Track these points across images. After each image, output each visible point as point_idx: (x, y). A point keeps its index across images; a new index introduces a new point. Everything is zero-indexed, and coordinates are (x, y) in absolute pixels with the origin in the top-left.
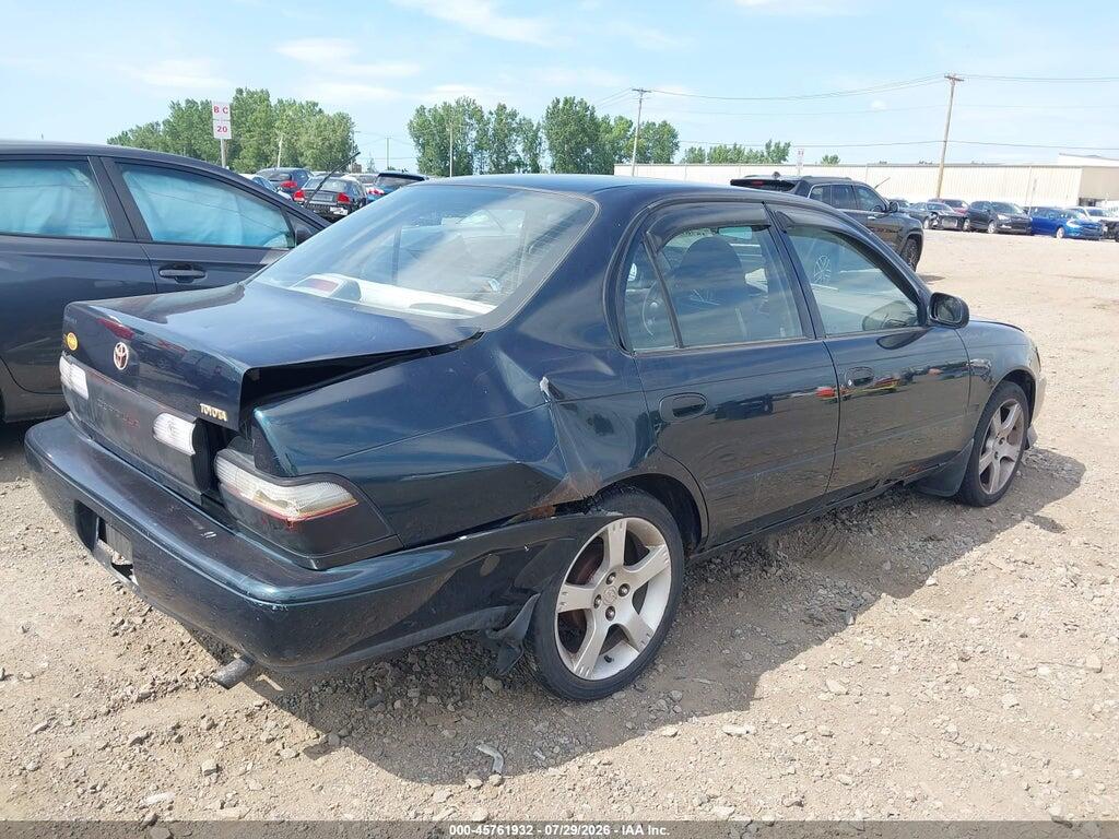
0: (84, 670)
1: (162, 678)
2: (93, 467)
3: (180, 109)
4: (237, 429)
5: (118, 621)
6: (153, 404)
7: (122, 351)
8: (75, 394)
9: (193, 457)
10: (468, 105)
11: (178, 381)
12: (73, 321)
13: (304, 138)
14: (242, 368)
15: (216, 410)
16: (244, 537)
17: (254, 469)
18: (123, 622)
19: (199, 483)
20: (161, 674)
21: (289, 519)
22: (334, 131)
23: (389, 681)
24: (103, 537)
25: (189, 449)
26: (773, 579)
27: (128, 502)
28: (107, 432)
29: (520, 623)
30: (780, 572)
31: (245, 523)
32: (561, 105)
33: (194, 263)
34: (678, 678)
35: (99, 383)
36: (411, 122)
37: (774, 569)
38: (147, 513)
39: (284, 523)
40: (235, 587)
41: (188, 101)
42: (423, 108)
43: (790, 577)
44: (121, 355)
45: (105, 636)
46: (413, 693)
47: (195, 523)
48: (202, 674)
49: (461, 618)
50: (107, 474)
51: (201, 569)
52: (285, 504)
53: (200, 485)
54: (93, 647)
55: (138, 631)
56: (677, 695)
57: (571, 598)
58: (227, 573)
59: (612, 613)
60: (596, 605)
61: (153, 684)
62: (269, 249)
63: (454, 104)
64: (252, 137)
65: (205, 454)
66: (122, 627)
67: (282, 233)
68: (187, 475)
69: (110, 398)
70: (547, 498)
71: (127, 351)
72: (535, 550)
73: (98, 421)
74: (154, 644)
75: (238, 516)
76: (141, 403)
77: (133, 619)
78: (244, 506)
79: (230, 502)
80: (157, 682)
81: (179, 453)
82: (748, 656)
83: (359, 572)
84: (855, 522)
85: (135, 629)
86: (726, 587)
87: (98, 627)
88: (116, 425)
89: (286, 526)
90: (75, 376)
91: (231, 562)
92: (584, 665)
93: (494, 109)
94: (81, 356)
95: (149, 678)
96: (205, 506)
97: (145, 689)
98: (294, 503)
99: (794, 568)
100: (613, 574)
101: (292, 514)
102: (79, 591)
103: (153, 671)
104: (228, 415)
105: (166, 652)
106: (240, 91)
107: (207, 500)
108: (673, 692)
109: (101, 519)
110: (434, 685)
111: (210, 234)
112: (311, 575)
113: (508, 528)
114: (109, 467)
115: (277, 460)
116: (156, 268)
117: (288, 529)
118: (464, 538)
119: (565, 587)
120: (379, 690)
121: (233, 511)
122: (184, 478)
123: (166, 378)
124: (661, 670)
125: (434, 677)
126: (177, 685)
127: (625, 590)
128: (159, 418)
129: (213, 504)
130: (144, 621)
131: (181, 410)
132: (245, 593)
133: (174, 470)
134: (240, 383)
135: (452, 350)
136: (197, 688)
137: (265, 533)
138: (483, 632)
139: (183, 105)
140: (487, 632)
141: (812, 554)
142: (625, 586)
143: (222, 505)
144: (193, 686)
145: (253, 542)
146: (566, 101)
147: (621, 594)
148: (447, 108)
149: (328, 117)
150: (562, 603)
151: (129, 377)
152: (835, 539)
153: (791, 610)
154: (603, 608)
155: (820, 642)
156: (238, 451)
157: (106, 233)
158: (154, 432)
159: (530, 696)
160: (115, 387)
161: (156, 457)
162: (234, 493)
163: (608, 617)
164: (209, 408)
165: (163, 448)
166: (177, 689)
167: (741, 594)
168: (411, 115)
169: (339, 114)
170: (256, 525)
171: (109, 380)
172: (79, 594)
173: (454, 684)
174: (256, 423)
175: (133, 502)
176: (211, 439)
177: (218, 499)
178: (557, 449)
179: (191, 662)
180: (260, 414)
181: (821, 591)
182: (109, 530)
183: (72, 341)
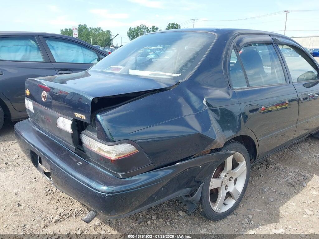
0: (36, 210)
1: (63, 212)
2: (37, 137)
3: (63, 31)
4: (90, 123)
5: (47, 190)
6: (56, 114)
7: (44, 94)
8: (30, 111)
9: (72, 134)
10: (143, 26)
11: (65, 105)
12: (28, 85)
13: (98, 38)
14: (91, 99)
15: (81, 115)
16: (93, 165)
17: (97, 139)
18: (49, 190)
19: (75, 144)
20: (63, 211)
21: (112, 159)
22: (106, 36)
23: (144, 212)
24: (41, 162)
25: (70, 131)
26: (271, 169)
27: (48, 150)
28: (41, 124)
29: (197, 195)
30: (273, 167)
31: (93, 159)
32: (170, 26)
33: (68, 69)
34: (249, 209)
35: (37, 106)
36: (128, 32)
37: (271, 166)
38: (55, 155)
39: (109, 160)
40: (90, 186)
41: (65, 29)
42: (131, 28)
43: (277, 169)
44: (44, 95)
45: (43, 196)
46: (154, 218)
47: (74, 159)
48: (77, 211)
49: (175, 193)
50: (41, 140)
51: (76, 179)
52: (110, 153)
53: (75, 145)
54: (39, 200)
55: (55, 193)
56: (250, 216)
57: (214, 183)
58: (87, 181)
59: (227, 188)
60: (222, 185)
61: (60, 215)
62: (92, 64)
63: (140, 26)
64: (83, 38)
65: (76, 132)
66: (49, 192)
67: (96, 59)
68: (70, 141)
69: (41, 112)
70: (209, 147)
71: (46, 94)
72: (204, 166)
73: (37, 120)
74: (60, 199)
75: (90, 156)
76: (52, 113)
77: (53, 189)
78: (92, 153)
79: (87, 151)
80: (62, 214)
81: (67, 133)
82: (272, 200)
83: (141, 179)
84: (293, 148)
85: (53, 193)
86: (256, 173)
87: (41, 192)
88: (43, 122)
89: (110, 162)
90: (29, 105)
91: (88, 176)
92: (218, 208)
93: (151, 27)
94: (31, 97)
95: (59, 212)
96: (77, 152)
97: (57, 217)
98: (114, 152)
99: (278, 165)
100: (227, 173)
101: (113, 157)
102: (35, 179)
103: (60, 210)
104: (86, 117)
105: (64, 202)
106: (79, 25)
107: (78, 150)
108: (249, 215)
109: (40, 157)
110: (160, 214)
111: (74, 60)
112: (121, 181)
113: (193, 159)
114: (42, 137)
115: (106, 135)
116: (57, 71)
117: (111, 163)
118: (178, 164)
119: (212, 180)
120: (141, 216)
121: (88, 155)
122: (69, 142)
123: (61, 105)
124: (242, 206)
125: (160, 211)
126: (68, 216)
127: (231, 179)
128: (58, 119)
129: (80, 151)
130: (56, 190)
131: (67, 116)
132: (95, 189)
133: (65, 139)
134: (90, 105)
135: (168, 89)
136: (76, 216)
137: (102, 164)
138: (181, 197)
139: (64, 30)
140: (183, 197)
141: (282, 159)
142: (231, 177)
143: (84, 151)
144: (74, 216)
145: (96, 167)
146: (172, 24)
147: (230, 180)
148: (138, 27)
149: (104, 32)
150: (211, 186)
151: (48, 105)
152: (288, 154)
153: (281, 181)
154: (224, 186)
155: (297, 193)
156: (90, 131)
157: (41, 60)
158: (57, 124)
159: (196, 218)
160: (43, 108)
161: (57, 134)
162: (89, 148)
163: (226, 189)
164: (77, 114)
165: (60, 130)
166: (68, 217)
167: (262, 175)
168: (128, 30)
169: (107, 31)
170: (98, 161)
171: (40, 105)
172: (35, 180)
173: (168, 213)
174: (97, 120)
175: (50, 150)
176: (79, 126)
177: (82, 149)
178: (212, 127)
179: (73, 205)
180: (98, 116)
181: (290, 174)
182: (43, 161)
183: (28, 92)
